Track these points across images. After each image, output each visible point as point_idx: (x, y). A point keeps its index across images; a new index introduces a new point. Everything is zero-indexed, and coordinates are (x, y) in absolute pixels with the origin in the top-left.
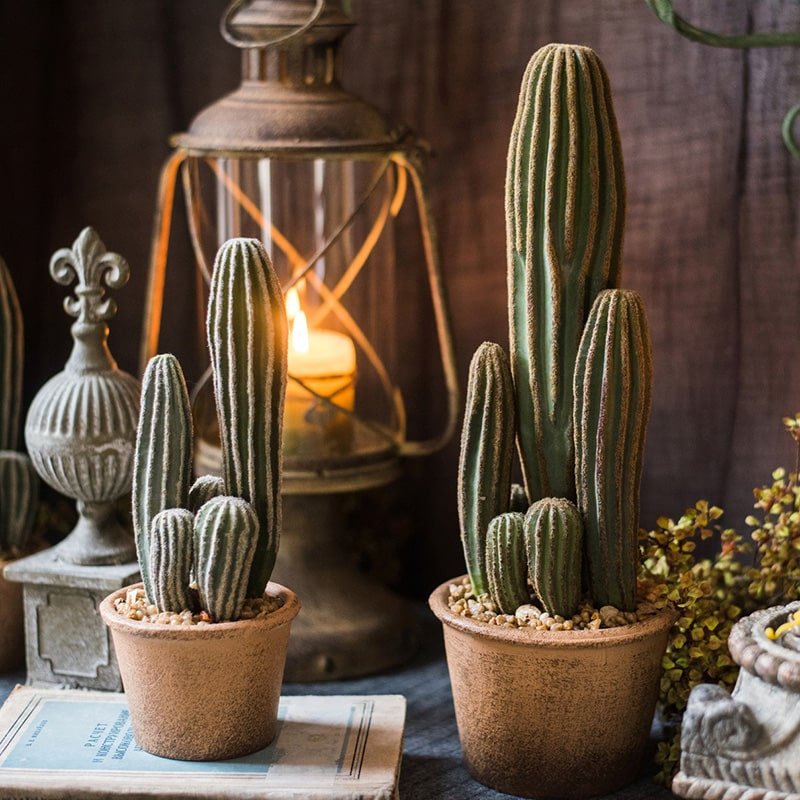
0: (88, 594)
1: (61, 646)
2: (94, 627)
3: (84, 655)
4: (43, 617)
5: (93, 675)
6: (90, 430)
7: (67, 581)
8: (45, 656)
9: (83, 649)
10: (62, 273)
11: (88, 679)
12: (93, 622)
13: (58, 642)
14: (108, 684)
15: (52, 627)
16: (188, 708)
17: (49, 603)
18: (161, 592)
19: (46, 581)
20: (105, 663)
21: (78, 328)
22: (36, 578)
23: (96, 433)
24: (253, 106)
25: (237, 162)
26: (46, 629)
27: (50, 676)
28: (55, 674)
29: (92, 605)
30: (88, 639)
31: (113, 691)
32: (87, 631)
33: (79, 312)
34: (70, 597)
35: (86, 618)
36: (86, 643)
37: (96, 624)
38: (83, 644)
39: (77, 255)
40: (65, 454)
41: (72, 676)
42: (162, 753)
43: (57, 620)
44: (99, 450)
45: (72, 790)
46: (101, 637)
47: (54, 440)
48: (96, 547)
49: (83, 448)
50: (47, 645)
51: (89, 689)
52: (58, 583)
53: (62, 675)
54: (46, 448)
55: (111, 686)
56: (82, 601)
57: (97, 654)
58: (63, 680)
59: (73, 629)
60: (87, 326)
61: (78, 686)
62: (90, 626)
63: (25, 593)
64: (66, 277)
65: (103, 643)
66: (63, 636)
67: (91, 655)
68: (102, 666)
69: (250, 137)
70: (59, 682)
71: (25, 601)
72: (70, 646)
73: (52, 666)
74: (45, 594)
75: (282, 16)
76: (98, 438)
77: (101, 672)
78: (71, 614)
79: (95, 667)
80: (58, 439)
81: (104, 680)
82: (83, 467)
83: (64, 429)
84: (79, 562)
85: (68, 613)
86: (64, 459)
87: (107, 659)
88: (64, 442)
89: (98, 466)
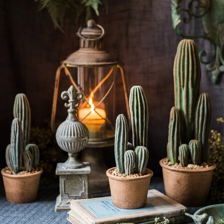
0: (79, 175)
1: (71, 189)
2: (80, 183)
3: (77, 191)
4: (65, 183)
5: (80, 195)
6: (80, 135)
7: (75, 173)
8: (66, 193)
9: (77, 189)
10: (65, 97)
11: (79, 196)
12: (80, 182)
13: (70, 189)
14: (84, 197)
15: (68, 185)
16: (137, 197)
17: (67, 179)
18: (130, 170)
19: (69, 173)
20: (84, 192)
21: (69, 110)
22: (66, 173)
23: (82, 135)
24: (90, 54)
25: (83, 68)
26: (66, 186)
27: (67, 197)
28: (69, 197)
29: (80, 178)
30: (78, 187)
31: (86, 198)
32: (78, 185)
33: (70, 106)
34: (74, 177)
35: (78, 181)
36: (78, 188)
37: (81, 183)
38: (77, 188)
39: (70, 92)
40: (75, 141)
41: (74, 196)
42: (129, 208)
43: (70, 183)
44: (83, 140)
45: (122, 219)
46: (82, 186)
47: (72, 138)
48: (77, 164)
49: (79, 140)
50: (67, 190)
51: (79, 199)
52: (72, 174)
53: (71, 197)
54: (69, 140)
55: (85, 197)
56: (77, 178)
57: (81, 190)
58: (71, 198)
59: (74, 185)
60: (73, 110)
61: (76, 199)
62: (79, 183)
63: (60, 178)
64: (66, 98)
65: (83, 187)
66: (71, 187)
67: (79, 191)
68: (83, 193)
69: (93, 62)
70: (70, 199)
71: (60, 180)
72: (73, 189)
73: (68, 195)
74: (66, 177)
75: (96, 32)
76: (83, 137)
77: (82, 194)
78: (74, 181)
79: (81, 193)
80: (73, 138)
81: (83, 196)
82: (78, 144)
83: (74, 135)
84: (75, 168)
85: (73, 181)
86: (74, 143)
87: (84, 191)
88: (75, 138)
89: (82, 144)
